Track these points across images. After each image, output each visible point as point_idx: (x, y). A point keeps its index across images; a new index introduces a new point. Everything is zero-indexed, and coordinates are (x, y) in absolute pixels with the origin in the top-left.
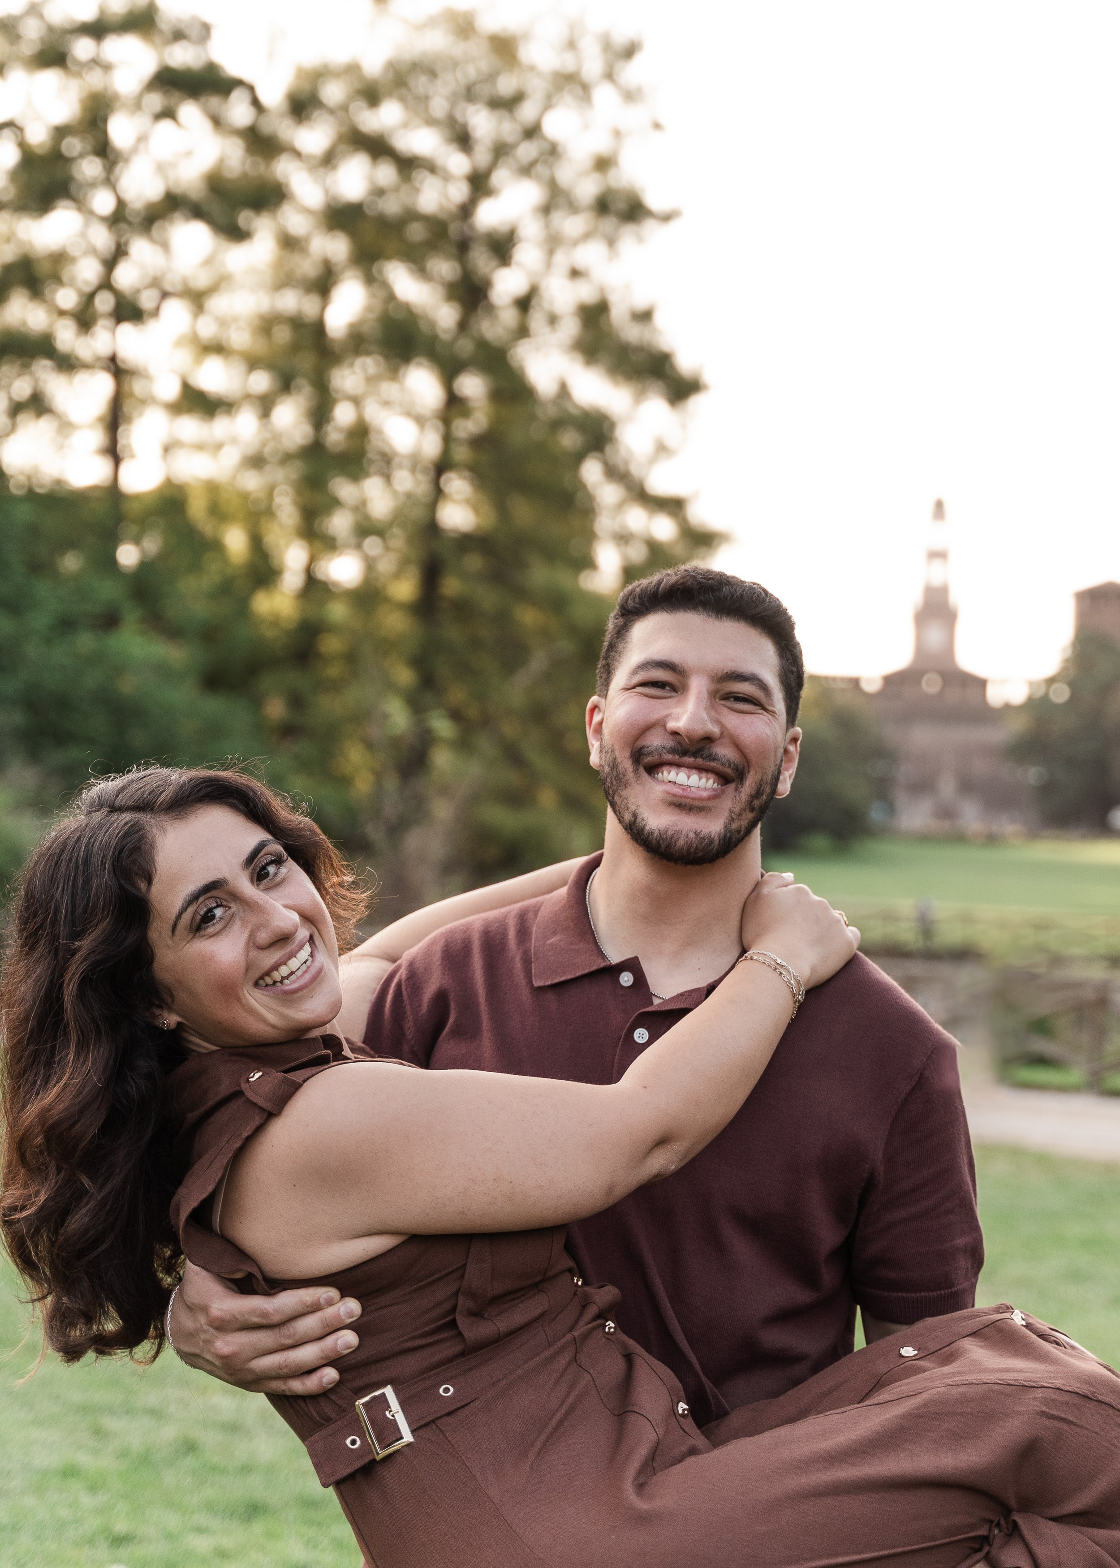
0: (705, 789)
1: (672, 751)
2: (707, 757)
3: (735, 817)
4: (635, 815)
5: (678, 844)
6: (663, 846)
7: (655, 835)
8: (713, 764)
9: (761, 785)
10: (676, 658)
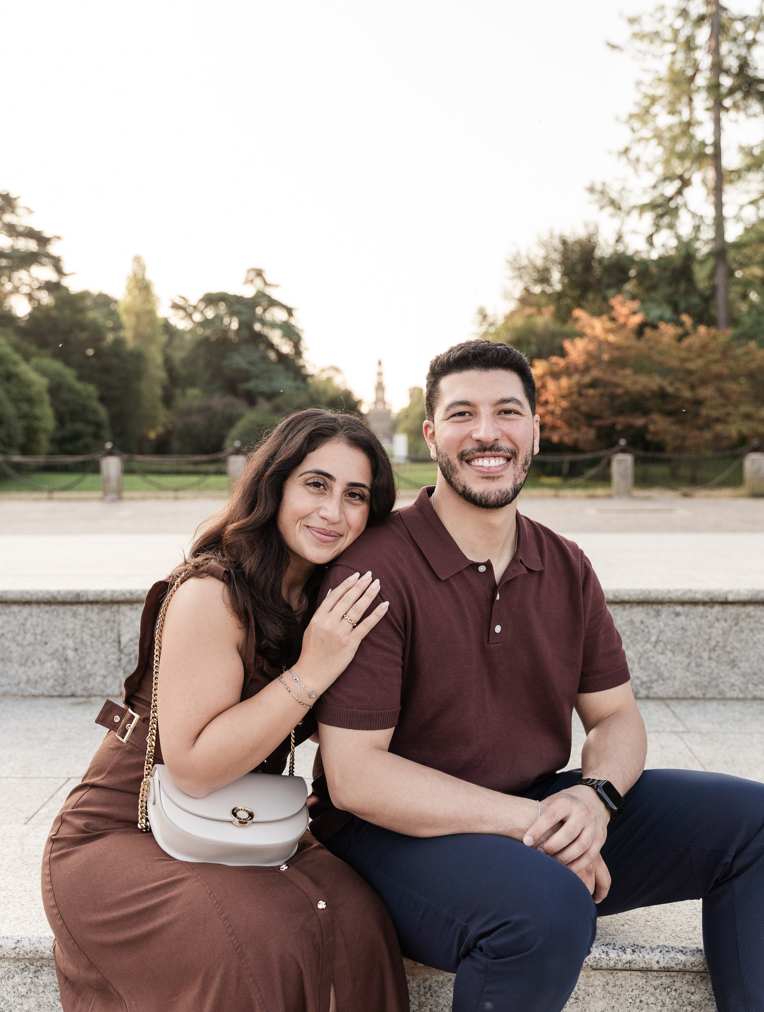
0: (499, 466)
1: (479, 450)
2: (497, 450)
3: (517, 477)
4: (465, 487)
5: (491, 499)
6: (483, 501)
7: (478, 496)
8: (500, 453)
9: (527, 458)
10: (469, 398)
